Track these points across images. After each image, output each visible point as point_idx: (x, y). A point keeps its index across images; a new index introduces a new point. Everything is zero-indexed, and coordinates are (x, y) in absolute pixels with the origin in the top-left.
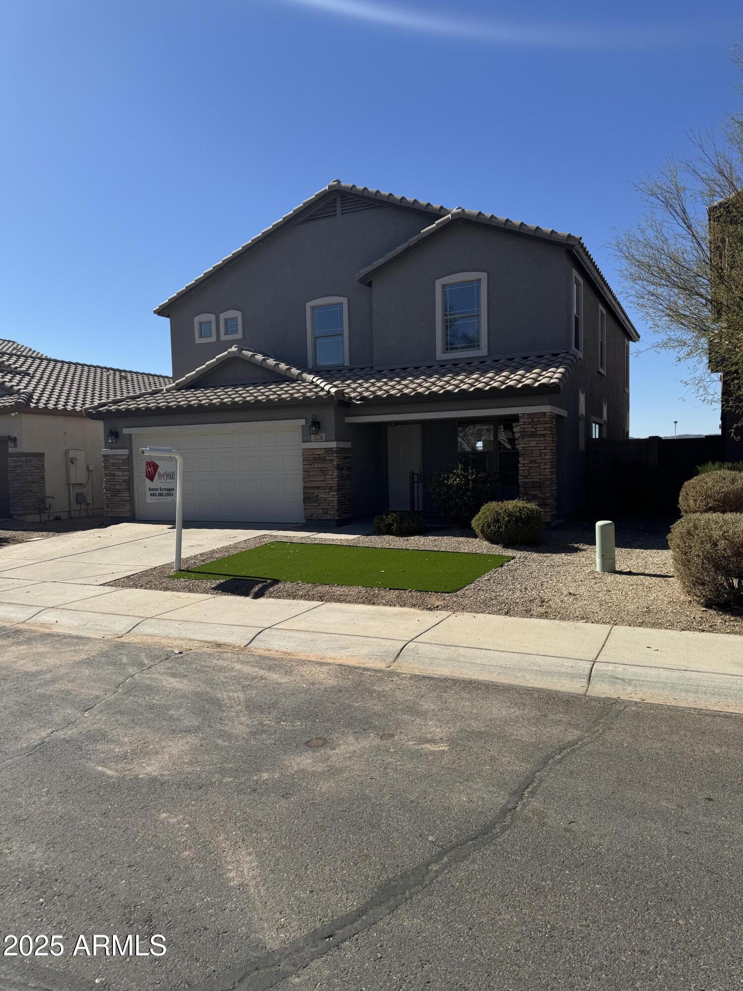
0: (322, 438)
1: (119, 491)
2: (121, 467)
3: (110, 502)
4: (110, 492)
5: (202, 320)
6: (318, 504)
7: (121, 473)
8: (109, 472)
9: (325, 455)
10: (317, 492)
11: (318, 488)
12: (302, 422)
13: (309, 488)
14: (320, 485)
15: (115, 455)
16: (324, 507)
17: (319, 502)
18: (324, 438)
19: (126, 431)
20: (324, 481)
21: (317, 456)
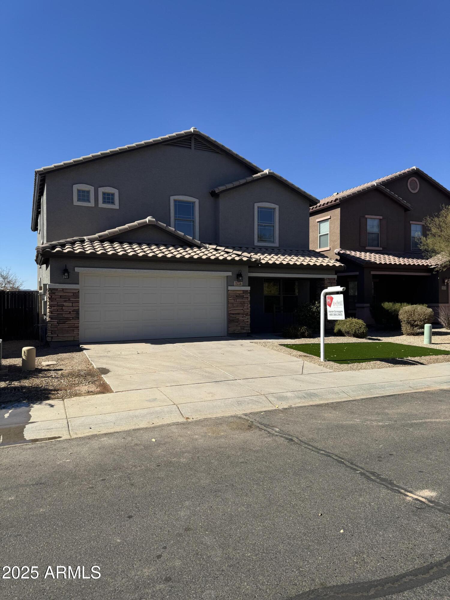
0: (240, 284)
1: (68, 319)
2: (71, 299)
3: (56, 329)
4: (57, 321)
5: (79, 188)
6: (238, 324)
7: (71, 305)
8: (56, 303)
9: (244, 294)
10: (238, 317)
11: (239, 314)
12: (230, 274)
13: (233, 314)
14: (240, 312)
15: (63, 289)
16: (242, 326)
17: (239, 322)
18: (242, 285)
19: (77, 269)
20: (242, 309)
21: (238, 295)
